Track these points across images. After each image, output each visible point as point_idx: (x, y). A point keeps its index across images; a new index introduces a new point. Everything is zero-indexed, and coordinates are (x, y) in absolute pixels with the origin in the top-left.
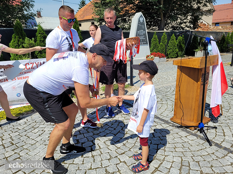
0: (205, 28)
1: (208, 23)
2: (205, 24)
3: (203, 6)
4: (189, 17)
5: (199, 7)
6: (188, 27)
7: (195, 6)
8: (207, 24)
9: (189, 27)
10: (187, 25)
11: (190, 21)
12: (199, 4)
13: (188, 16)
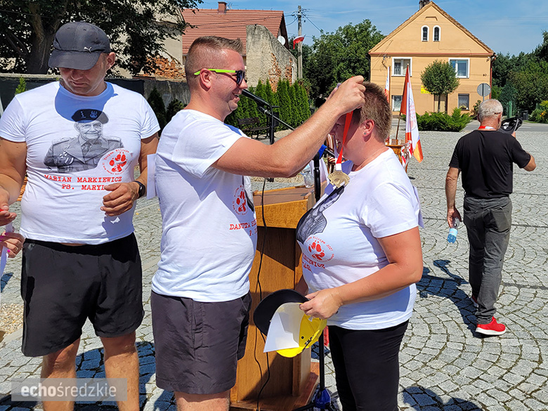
0: (167, 69)
1: (171, 57)
2: (166, 59)
3: (162, 11)
4: (123, 37)
5: (149, 14)
6: (124, 66)
7: (140, 8)
8: (170, 60)
9: (127, 66)
10: (118, 61)
11: (127, 47)
12: (148, 4)
13: (121, 34)
